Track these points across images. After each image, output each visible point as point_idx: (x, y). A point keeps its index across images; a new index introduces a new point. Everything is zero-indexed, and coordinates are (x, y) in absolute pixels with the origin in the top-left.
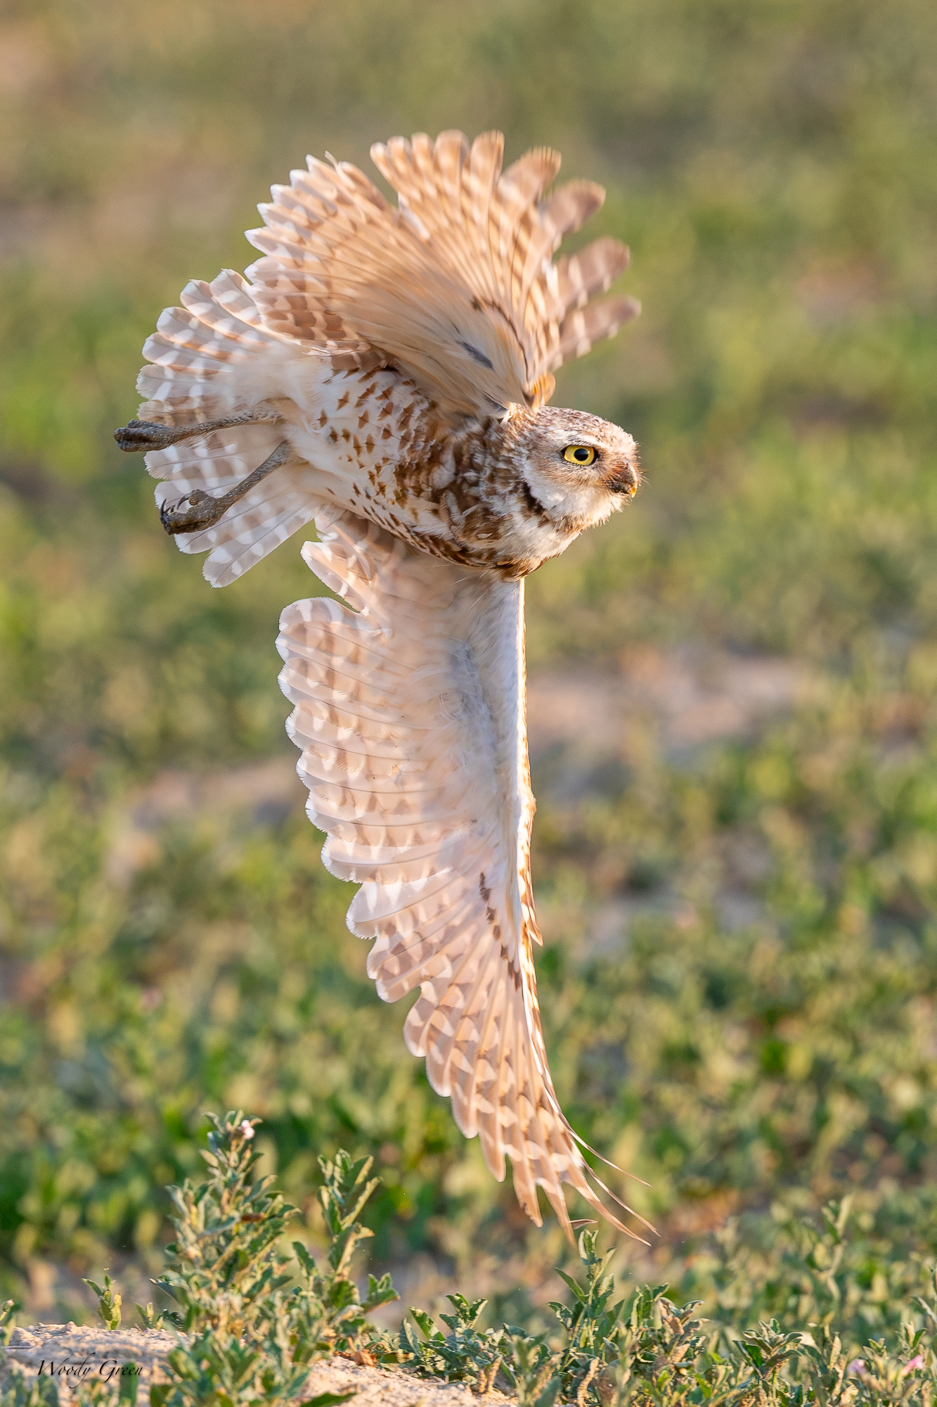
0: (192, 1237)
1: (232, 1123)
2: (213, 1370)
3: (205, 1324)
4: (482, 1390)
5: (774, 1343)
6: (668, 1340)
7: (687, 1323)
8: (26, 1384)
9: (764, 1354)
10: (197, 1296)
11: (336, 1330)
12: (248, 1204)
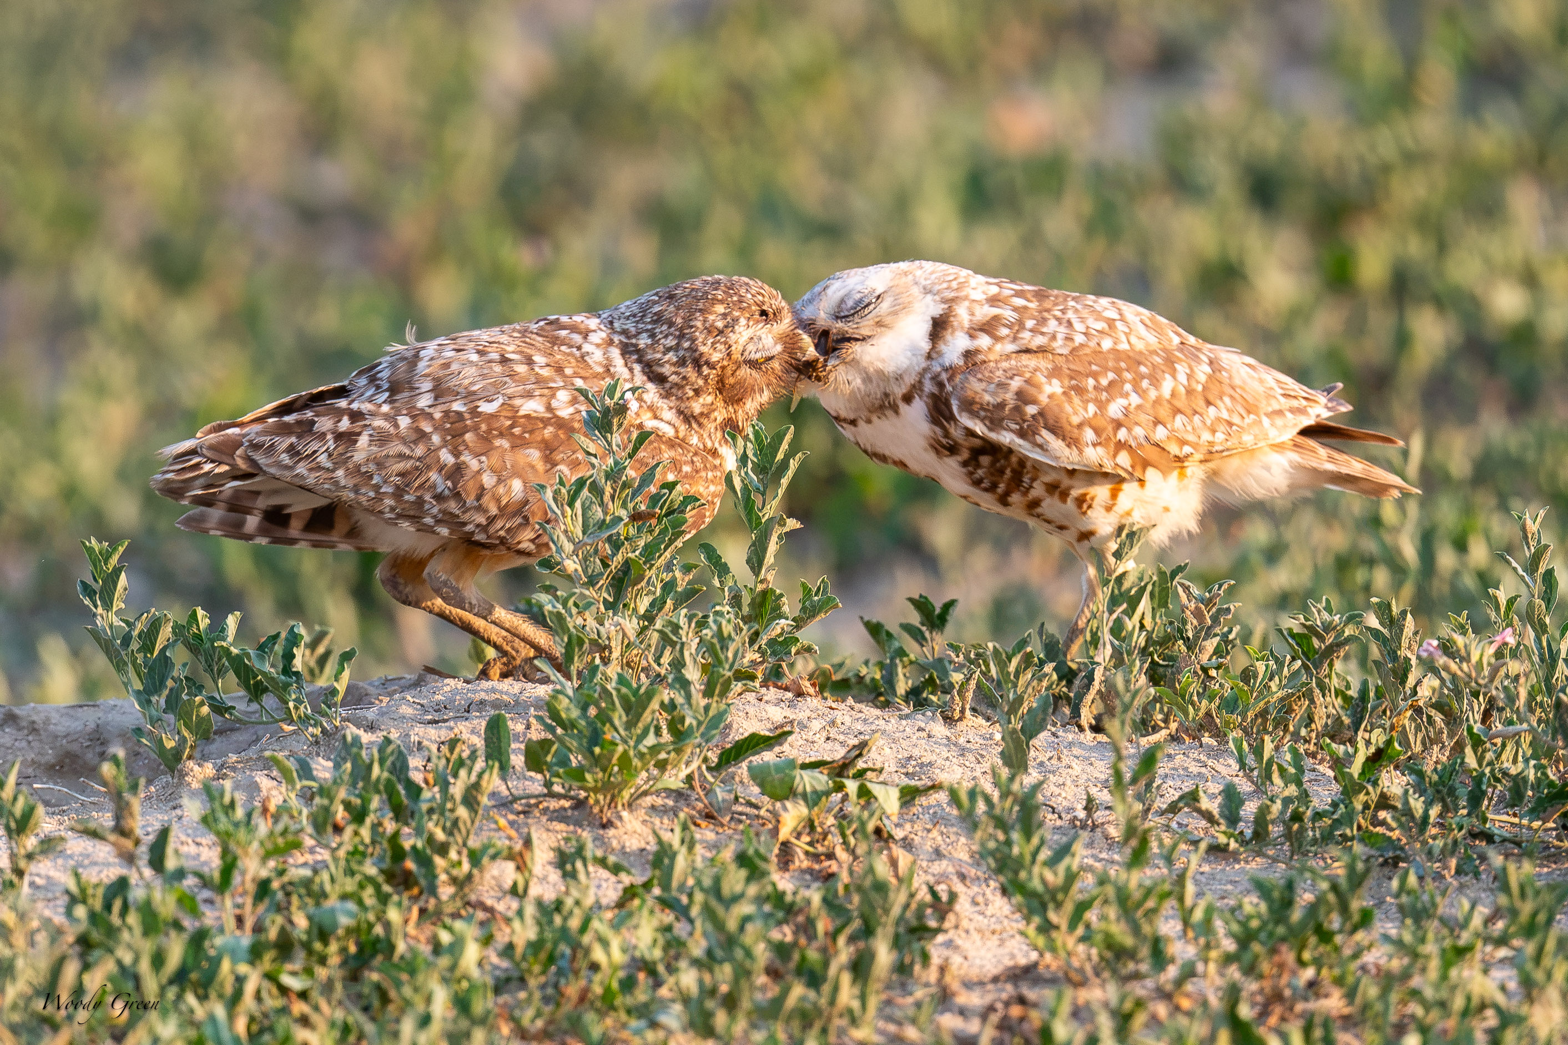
0: (569, 547)
1: (612, 399)
2: (604, 717)
3: (594, 658)
4: (957, 715)
5: (1328, 627)
6: (1190, 634)
7: (1214, 610)
8: (364, 754)
9: (1316, 643)
10: (579, 621)
11: (763, 654)
12: (639, 499)
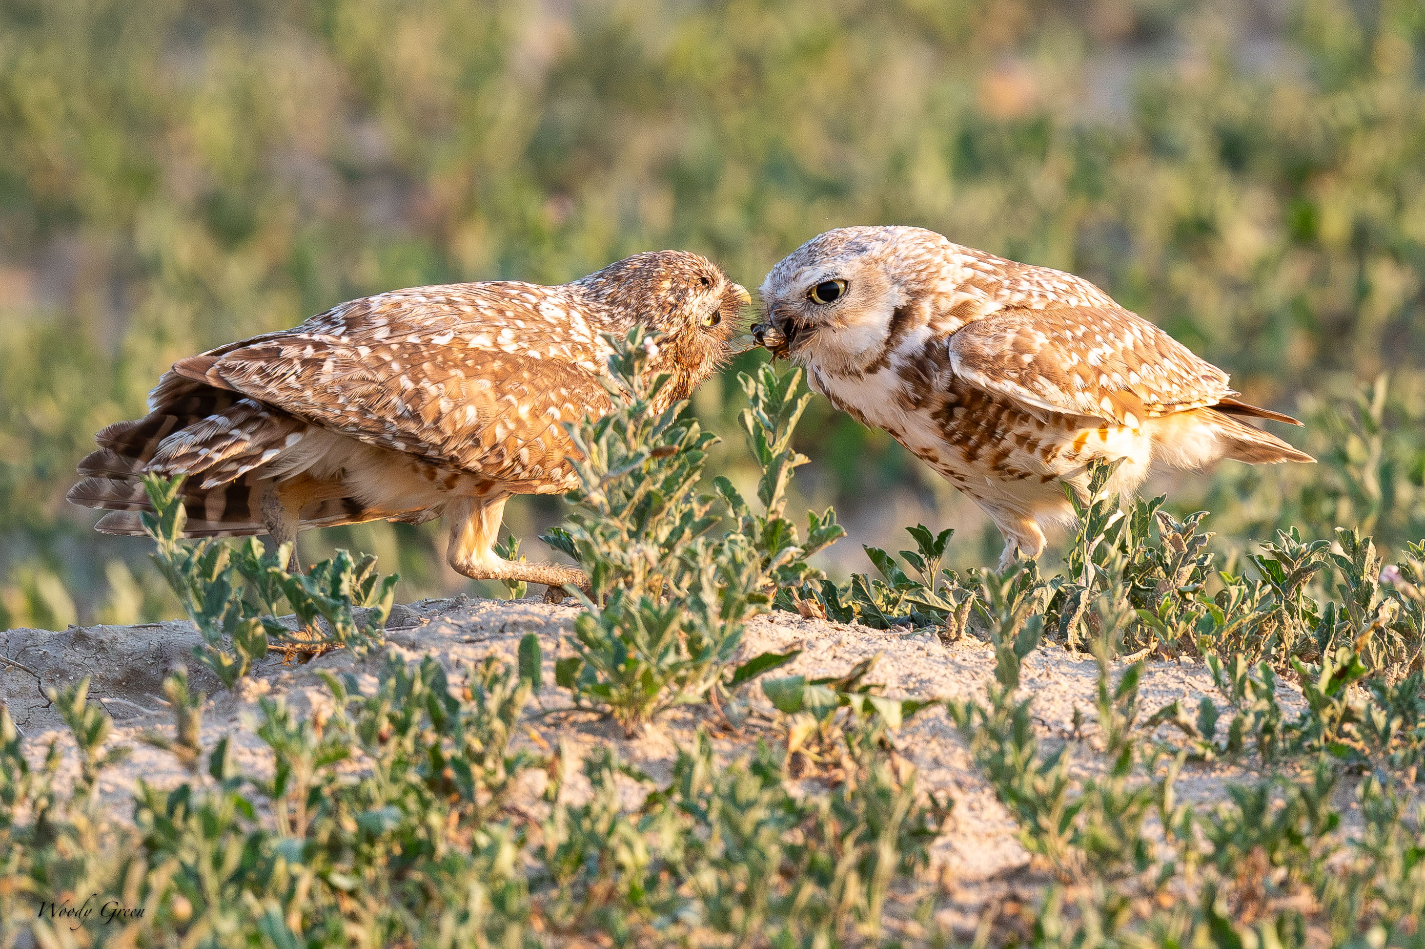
0: (595, 481)
1: (633, 342)
2: (628, 637)
3: (617, 584)
4: (953, 636)
5: (1296, 555)
6: (1169, 561)
7: (1191, 538)
8: (407, 671)
9: (1285, 569)
10: (605, 549)
11: (774, 579)
12: (659, 436)
